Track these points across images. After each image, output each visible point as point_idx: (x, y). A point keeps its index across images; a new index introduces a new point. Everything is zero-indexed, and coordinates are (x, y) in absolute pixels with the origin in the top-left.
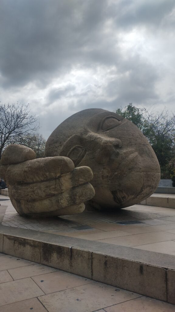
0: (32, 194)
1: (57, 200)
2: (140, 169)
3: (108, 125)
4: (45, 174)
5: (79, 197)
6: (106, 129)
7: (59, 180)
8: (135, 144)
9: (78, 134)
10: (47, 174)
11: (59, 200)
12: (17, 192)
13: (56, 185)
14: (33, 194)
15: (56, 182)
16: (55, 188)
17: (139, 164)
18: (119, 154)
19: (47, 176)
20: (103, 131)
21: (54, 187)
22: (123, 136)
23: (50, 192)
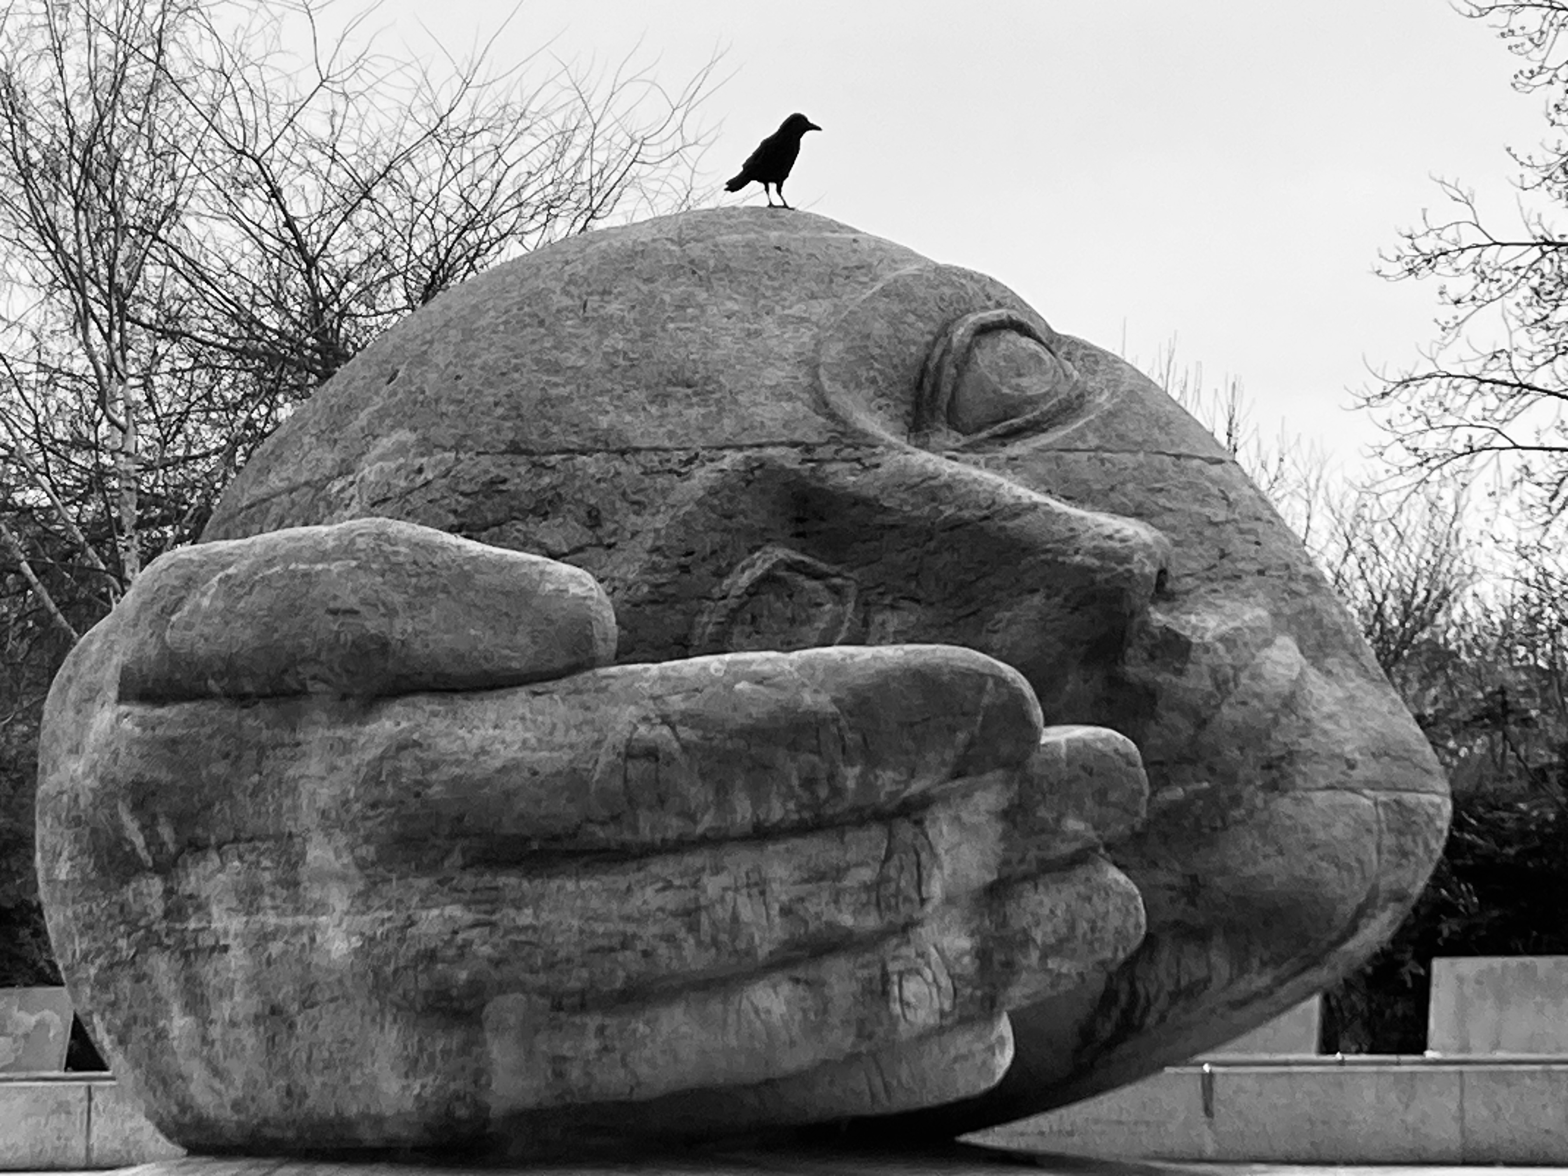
0: (670, 939)
1: (871, 980)
2: (1352, 765)
3: (1005, 390)
4: (831, 777)
5: (1044, 958)
6: (998, 429)
7: (919, 823)
8: (1261, 573)
9: (770, 451)
10: (851, 775)
11: (895, 978)
12: (492, 925)
13: (895, 861)
14: (682, 934)
15: (891, 836)
16: (882, 880)
17: (1328, 726)
18: (1189, 644)
19: (837, 792)
20: (964, 440)
21: (867, 874)
22: (1162, 501)
23: (830, 913)
